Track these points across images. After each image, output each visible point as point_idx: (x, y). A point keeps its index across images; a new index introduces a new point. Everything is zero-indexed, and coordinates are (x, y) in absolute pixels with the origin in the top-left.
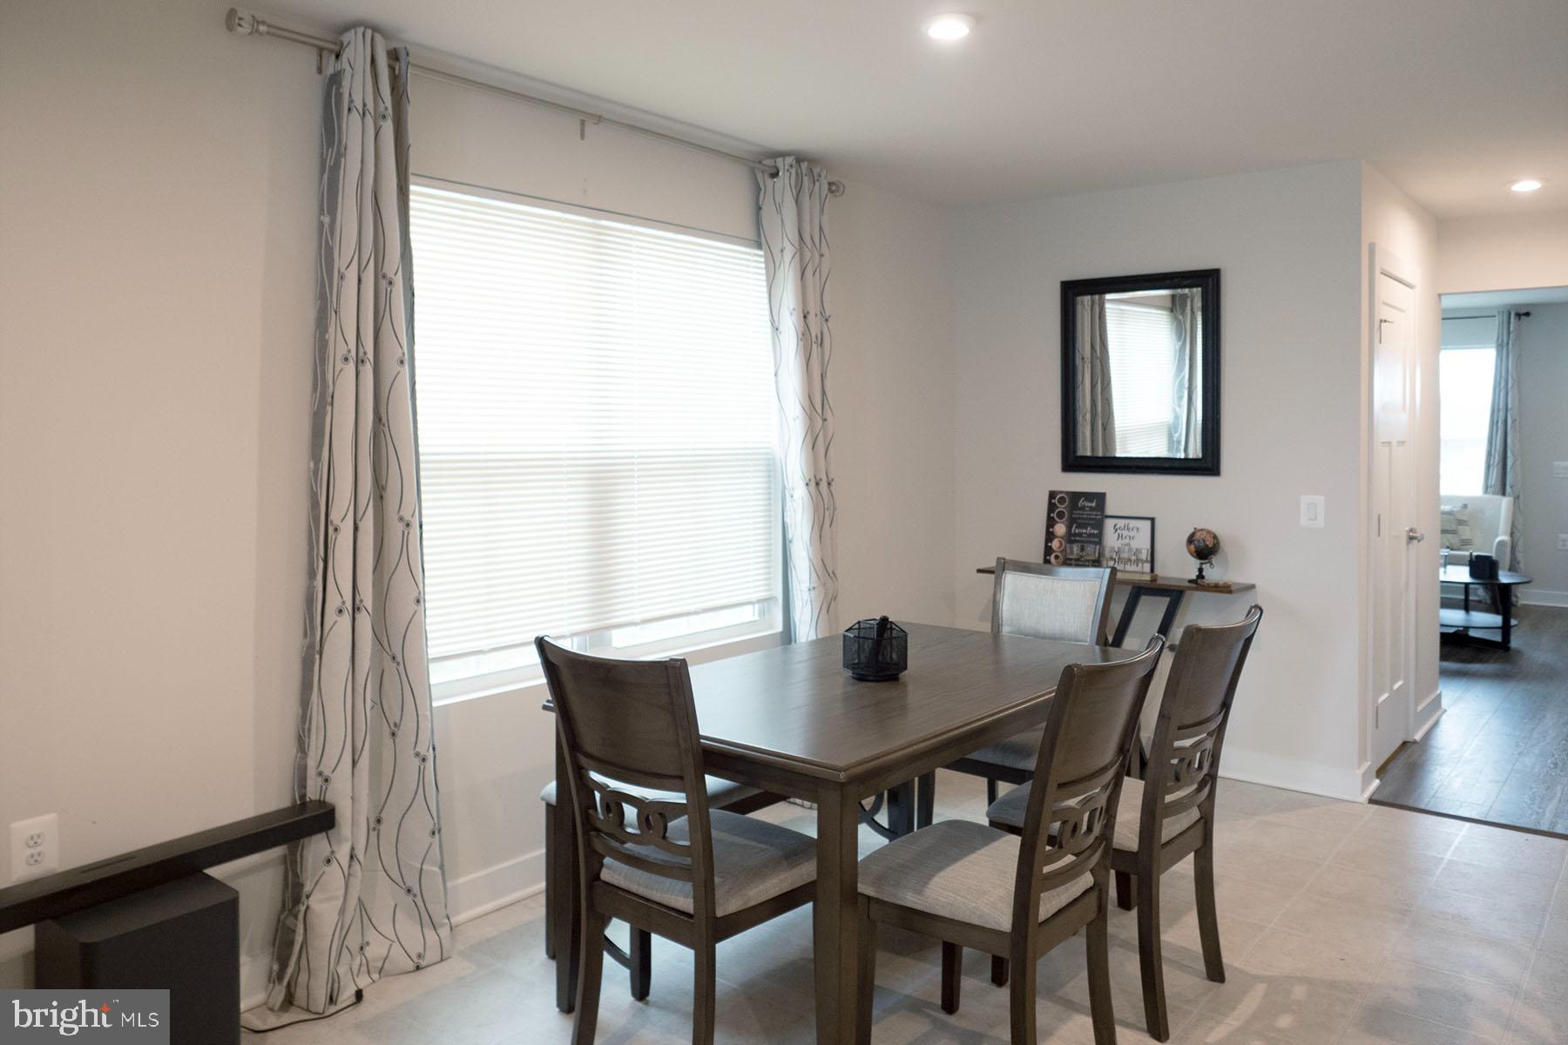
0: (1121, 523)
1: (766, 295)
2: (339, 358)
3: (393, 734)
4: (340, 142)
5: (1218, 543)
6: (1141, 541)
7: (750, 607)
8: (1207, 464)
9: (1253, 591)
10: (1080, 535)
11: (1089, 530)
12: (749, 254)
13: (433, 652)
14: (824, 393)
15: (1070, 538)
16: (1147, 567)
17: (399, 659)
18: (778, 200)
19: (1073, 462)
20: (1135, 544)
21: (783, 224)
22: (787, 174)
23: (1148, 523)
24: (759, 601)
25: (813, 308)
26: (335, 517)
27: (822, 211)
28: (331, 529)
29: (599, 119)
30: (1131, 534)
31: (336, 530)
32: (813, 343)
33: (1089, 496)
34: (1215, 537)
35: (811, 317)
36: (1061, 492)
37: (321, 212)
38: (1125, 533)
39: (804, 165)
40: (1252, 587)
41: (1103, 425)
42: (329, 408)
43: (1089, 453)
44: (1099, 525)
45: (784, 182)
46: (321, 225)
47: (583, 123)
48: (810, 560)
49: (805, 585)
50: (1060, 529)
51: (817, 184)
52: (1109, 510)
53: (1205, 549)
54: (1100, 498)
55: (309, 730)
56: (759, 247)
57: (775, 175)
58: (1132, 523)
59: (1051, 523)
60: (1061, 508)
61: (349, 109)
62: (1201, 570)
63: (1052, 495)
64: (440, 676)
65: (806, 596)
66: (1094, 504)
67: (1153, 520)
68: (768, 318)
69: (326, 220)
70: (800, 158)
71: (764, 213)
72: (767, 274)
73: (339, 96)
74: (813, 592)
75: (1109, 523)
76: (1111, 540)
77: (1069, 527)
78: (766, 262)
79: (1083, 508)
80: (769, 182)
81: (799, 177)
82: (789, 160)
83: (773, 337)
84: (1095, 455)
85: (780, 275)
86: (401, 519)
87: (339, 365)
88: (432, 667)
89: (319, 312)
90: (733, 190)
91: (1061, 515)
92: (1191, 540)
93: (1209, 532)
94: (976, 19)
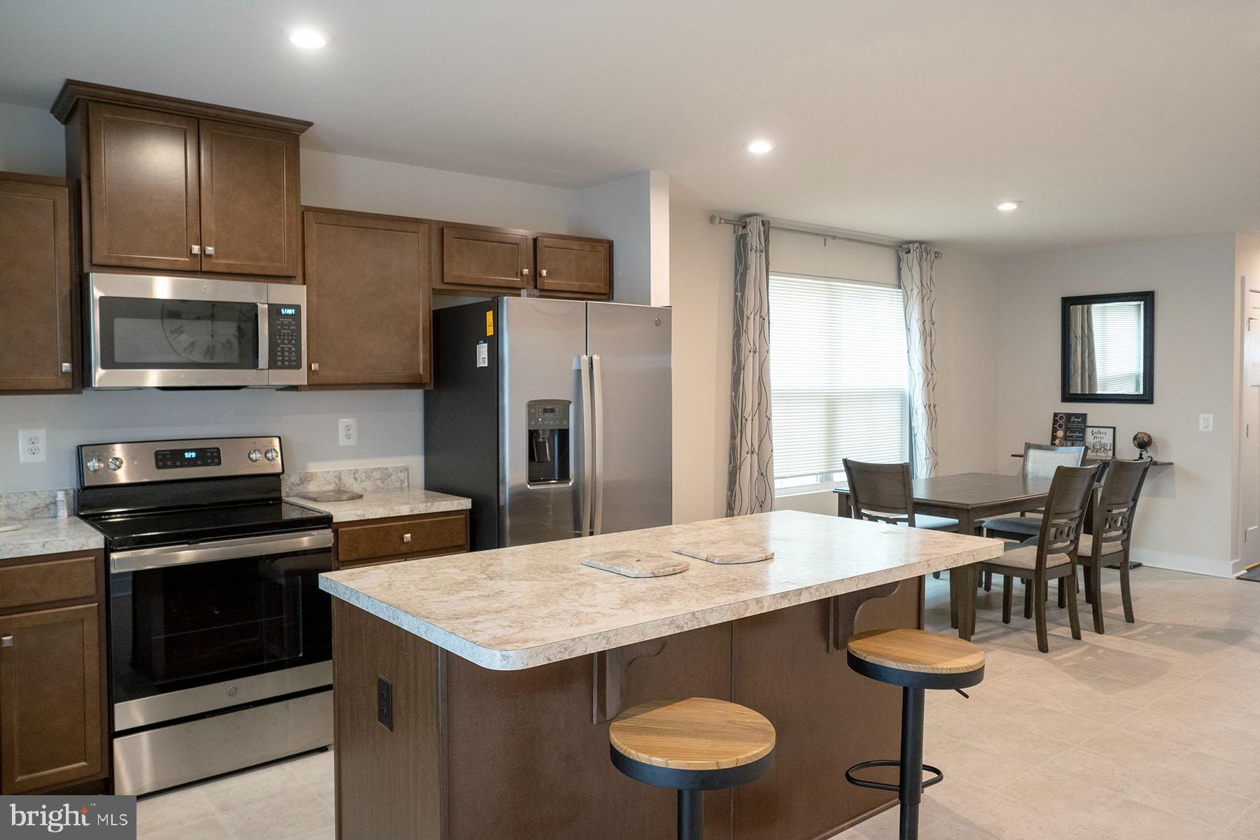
0: (1096, 430)
1: (903, 312)
2: (747, 351)
3: (761, 506)
4: (746, 263)
5: (1151, 440)
6: (1108, 440)
8: (1146, 397)
9: (1172, 466)
10: (1072, 436)
11: (1077, 434)
12: (894, 292)
13: (776, 475)
14: (932, 361)
15: (1066, 438)
16: (1110, 453)
17: (764, 474)
18: (910, 264)
19: (1068, 397)
20: (1103, 441)
21: (912, 277)
22: (915, 252)
23: (1112, 430)
25: (928, 319)
26: (746, 414)
27: (931, 268)
28: (744, 420)
29: (834, 237)
30: (1102, 436)
31: (746, 420)
32: (927, 336)
33: (1077, 415)
34: (1149, 437)
35: (927, 323)
36: (1061, 414)
37: (736, 290)
38: (1098, 435)
39: (923, 246)
40: (1172, 464)
41: (1089, 376)
42: (742, 371)
43: (1079, 392)
44: (1083, 431)
45: (913, 258)
46: (736, 297)
47: (825, 239)
48: (926, 444)
49: (924, 457)
50: (1060, 433)
51: (929, 255)
52: (1089, 424)
53: (1143, 443)
54: (1084, 416)
55: (734, 500)
56: (900, 288)
57: (909, 252)
58: (1102, 430)
59: (1054, 430)
60: (1061, 422)
61: (751, 250)
62: (1141, 455)
63: (1056, 415)
64: (778, 484)
65: (924, 462)
66: (1080, 420)
67: (1114, 428)
68: (904, 323)
69: (739, 294)
70: (921, 243)
71: (902, 271)
72: (904, 301)
73: (745, 245)
74: (928, 461)
75: (1089, 431)
76: (1090, 439)
77: (1065, 433)
78: (903, 295)
79: (1074, 422)
80: (905, 256)
81: (921, 253)
82: (916, 245)
83: (907, 334)
84: (1084, 393)
85: (910, 301)
86: (767, 417)
87: (747, 354)
88: (775, 481)
89: (736, 332)
90: (886, 262)
91: (1060, 426)
92: (1135, 438)
93: (1145, 434)
94: (1020, 203)
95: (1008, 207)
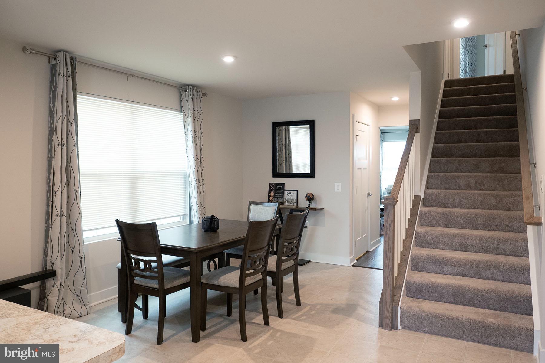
0: (289, 192)
1: (183, 126)
2: (56, 145)
3: (72, 251)
4: (56, 84)
5: (314, 197)
6: (294, 197)
7: (180, 217)
8: (311, 175)
9: (323, 211)
10: (278, 195)
11: (280, 194)
12: (179, 114)
13: (84, 229)
14: (201, 154)
15: (275, 196)
16: (295, 204)
17: (74, 230)
18: (187, 98)
19: (276, 174)
20: (292, 198)
21: (188, 105)
22: (190, 91)
23: (296, 191)
24: (182, 215)
25: (198, 130)
26: (55, 189)
27: (200, 102)
28: (54, 193)
29: (133, 76)
30: (292, 195)
31: (56, 193)
32: (198, 140)
33: (280, 184)
34: (313, 195)
35: (197, 133)
36: (273, 183)
37: (50, 103)
38: (290, 195)
39: (195, 88)
40: (323, 209)
41: (289, 164)
42: (53, 159)
43: (284, 172)
44: (283, 193)
45: (188, 94)
46: (50, 107)
47: (128, 77)
48: (197, 203)
49: (195, 210)
50: (272, 194)
51: (199, 94)
52: (286, 188)
53: (310, 198)
54: (283, 185)
55: (48, 250)
56: (182, 112)
57: (186, 91)
58: (292, 192)
59: (270, 192)
60: (273, 188)
61: (59, 75)
62: (309, 204)
63: (270, 184)
64: (85, 235)
65: (196, 213)
66: (281, 187)
67: (297, 191)
68: (184, 132)
69: (52, 105)
70: (193, 86)
71: (183, 102)
72: (184, 120)
73: (56, 71)
74: (198, 212)
75: (286, 192)
76: (286, 196)
77: (275, 194)
78: (183, 116)
79: (278, 188)
80: (184, 93)
81: (193, 92)
82: (190, 87)
83: (186, 138)
84: (286, 172)
85: (188, 120)
86: (75, 190)
87: (56, 147)
88: (84, 233)
89: (49, 131)
90: (173, 96)
91: (272, 190)
92: (306, 196)
93: (311, 194)
94: (236, 57)
95: (229, 59)
